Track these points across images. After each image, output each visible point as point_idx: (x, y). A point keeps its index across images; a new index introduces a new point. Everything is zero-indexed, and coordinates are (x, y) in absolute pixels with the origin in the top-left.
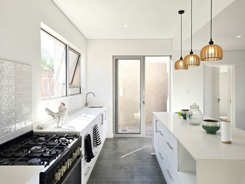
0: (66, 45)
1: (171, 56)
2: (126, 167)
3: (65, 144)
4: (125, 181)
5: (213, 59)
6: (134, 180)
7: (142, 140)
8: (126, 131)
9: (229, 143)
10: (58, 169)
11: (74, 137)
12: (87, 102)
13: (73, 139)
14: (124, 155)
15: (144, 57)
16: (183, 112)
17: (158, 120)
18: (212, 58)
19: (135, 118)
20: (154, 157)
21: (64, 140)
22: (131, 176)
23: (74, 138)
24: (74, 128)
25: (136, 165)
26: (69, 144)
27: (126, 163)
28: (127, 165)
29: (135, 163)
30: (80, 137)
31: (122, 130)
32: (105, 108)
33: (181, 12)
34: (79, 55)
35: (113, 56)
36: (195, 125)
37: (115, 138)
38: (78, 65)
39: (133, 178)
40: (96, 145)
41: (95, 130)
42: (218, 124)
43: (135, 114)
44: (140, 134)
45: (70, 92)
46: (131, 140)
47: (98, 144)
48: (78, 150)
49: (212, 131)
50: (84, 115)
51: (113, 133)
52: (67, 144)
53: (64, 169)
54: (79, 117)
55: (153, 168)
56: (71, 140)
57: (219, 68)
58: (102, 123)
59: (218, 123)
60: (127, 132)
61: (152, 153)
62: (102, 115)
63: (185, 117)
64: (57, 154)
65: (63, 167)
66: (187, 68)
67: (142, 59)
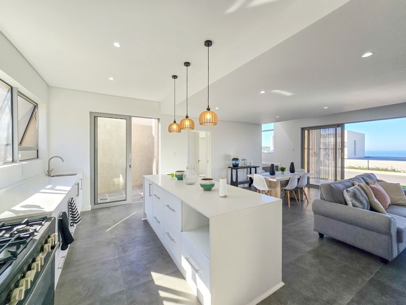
0: (12, 88)
1: (159, 119)
2: (115, 241)
3: (28, 235)
4: (116, 258)
5: (209, 124)
6: (127, 253)
7: (129, 207)
8: (107, 199)
9: (225, 197)
10: (18, 281)
11: (43, 221)
12: (51, 169)
13: (41, 224)
14: (110, 227)
15: (130, 117)
16: (178, 174)
17: (152, 183)
18: (207, 123)
19: (116, 184)
20: (146, 223)
21: (21, 230)
22: (123, 249)
23: (43, 223)
24: (39, 207)
25: (125, 235)
26: (35, 234)
27: (114, 237)
28: (116, 238)
29: (126, 234)
30: (53, 219)
31: (101, 200)
32: (79, 176)
33: (175, 77)
34: (36, 105)
35: (91, 113)
36: (191, 184)
37: (93, 210)
38: (33, 119)
39: (126, 251)
40: (72, 224)
41: (71, 205)
42: (213, 182)
43: (116, 180)
44: (125, 200)
45: (20, 156)
46: (116, 209)
47: (77, 221)
48: (53, 238)
49: (208, 188)
50: (49, 186)
51: (91, 204)
52: (32, 234)
53: (31, 275)
54: (41, 191)
55: (147, 234)
56: (38, 227)
57: (199, 133)
58: (78, 194)
59: (213, 180)
60: (108, 201)
61: (143, 219)
62: (78, 184)
63: (180, 178)
64: (14, 255)
65: (29, 272)
66: (180, 131)
67: (128, 119)
